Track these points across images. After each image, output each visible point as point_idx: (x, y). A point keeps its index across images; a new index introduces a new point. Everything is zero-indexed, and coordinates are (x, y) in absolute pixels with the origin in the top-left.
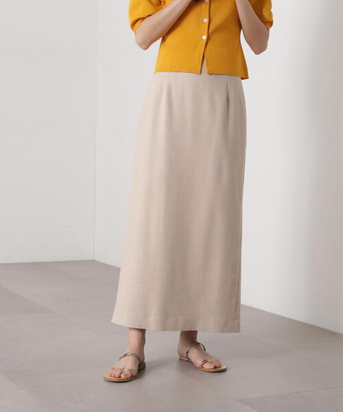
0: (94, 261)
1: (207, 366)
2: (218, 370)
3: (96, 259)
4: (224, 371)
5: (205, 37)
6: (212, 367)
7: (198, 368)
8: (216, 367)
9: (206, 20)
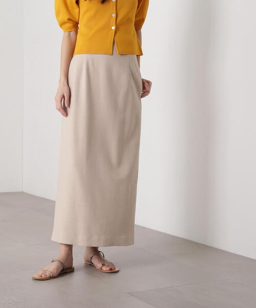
0: (22, 192)
1: (104, 268)
2: (113, 271)
3: (24, 191)
4: (117, 272)
5: (113, 28)
6: (108, 269)
7: (98, 270)
8: (111, 269)
9: (114, 15)
